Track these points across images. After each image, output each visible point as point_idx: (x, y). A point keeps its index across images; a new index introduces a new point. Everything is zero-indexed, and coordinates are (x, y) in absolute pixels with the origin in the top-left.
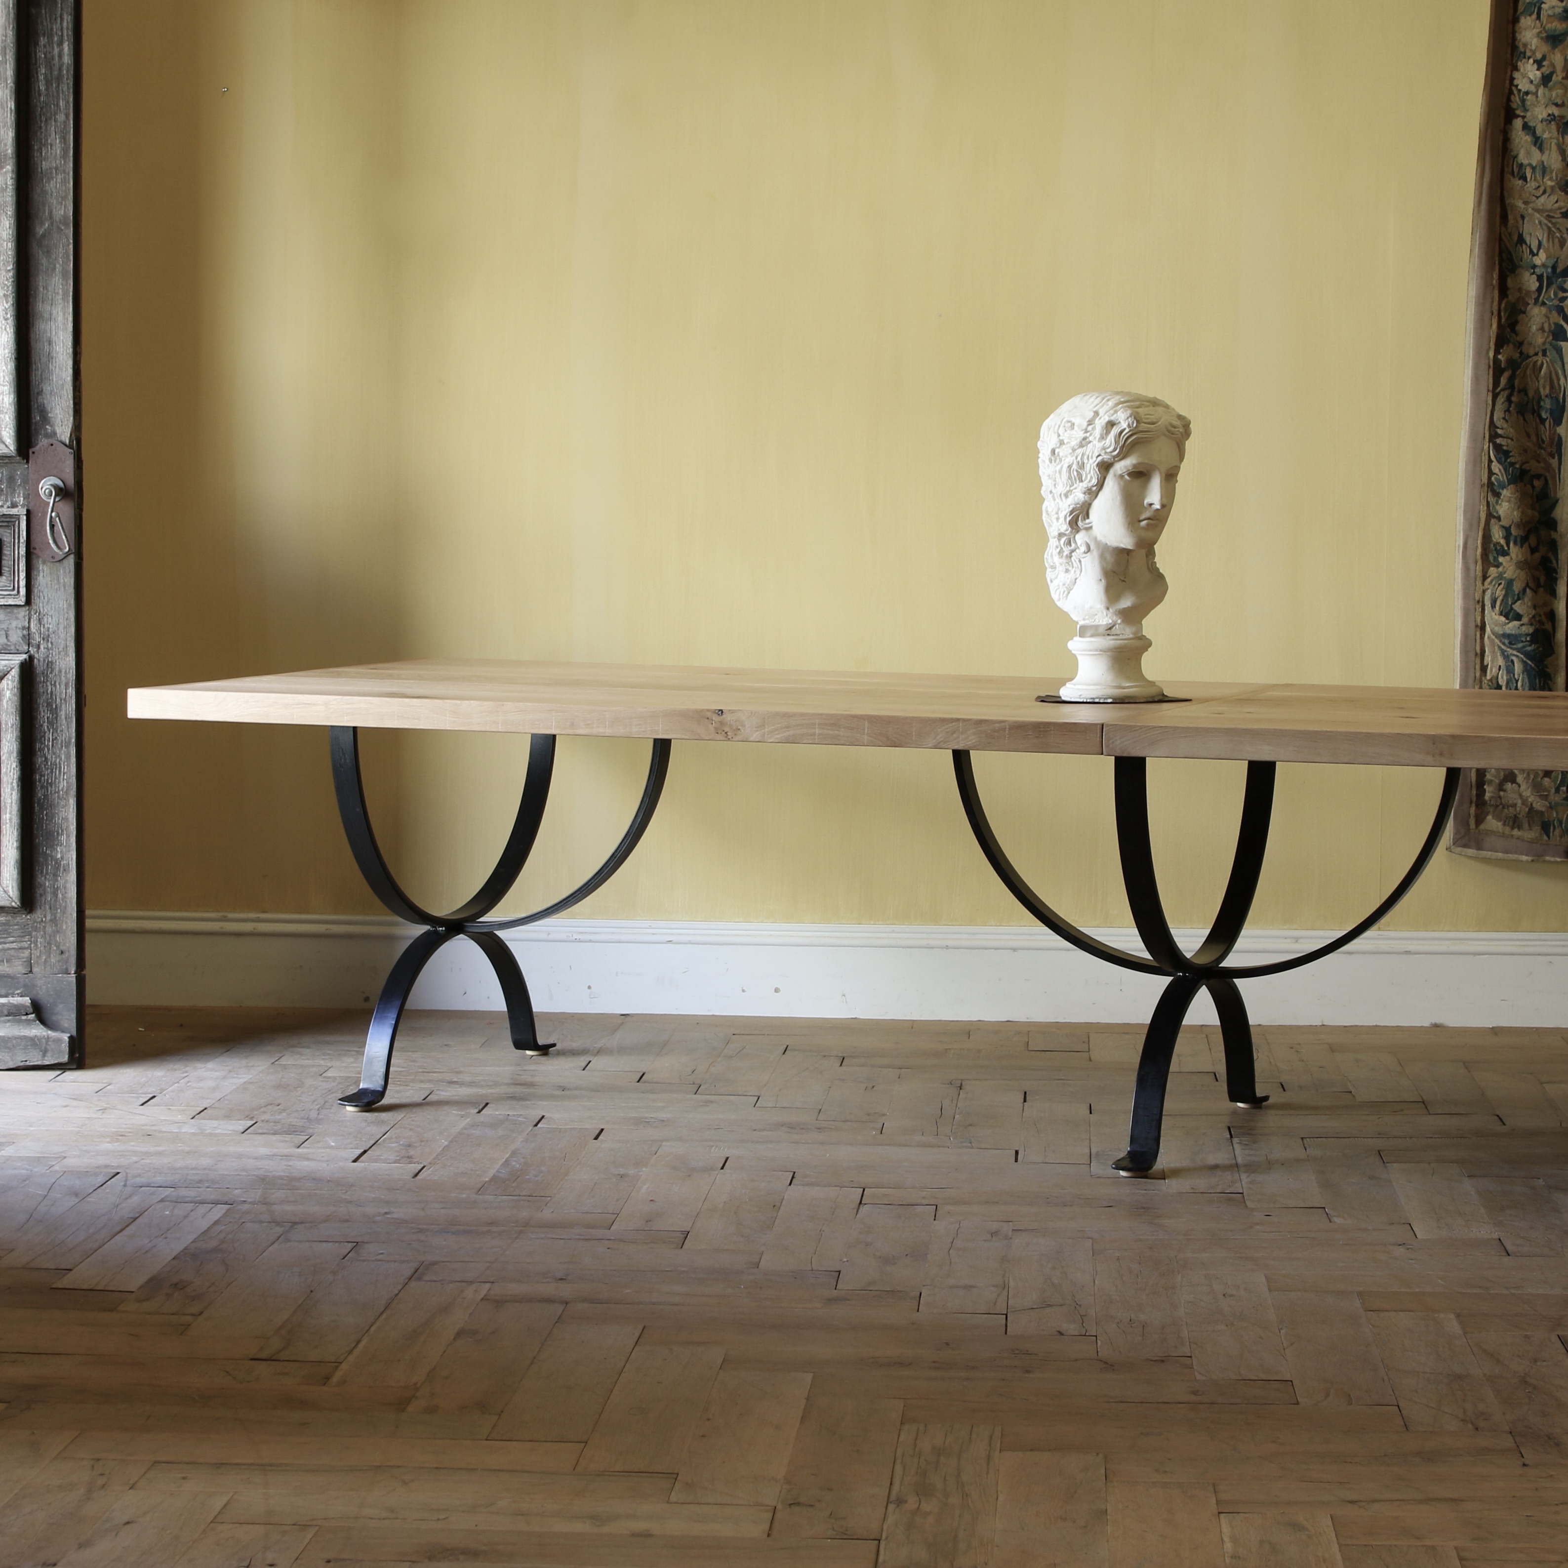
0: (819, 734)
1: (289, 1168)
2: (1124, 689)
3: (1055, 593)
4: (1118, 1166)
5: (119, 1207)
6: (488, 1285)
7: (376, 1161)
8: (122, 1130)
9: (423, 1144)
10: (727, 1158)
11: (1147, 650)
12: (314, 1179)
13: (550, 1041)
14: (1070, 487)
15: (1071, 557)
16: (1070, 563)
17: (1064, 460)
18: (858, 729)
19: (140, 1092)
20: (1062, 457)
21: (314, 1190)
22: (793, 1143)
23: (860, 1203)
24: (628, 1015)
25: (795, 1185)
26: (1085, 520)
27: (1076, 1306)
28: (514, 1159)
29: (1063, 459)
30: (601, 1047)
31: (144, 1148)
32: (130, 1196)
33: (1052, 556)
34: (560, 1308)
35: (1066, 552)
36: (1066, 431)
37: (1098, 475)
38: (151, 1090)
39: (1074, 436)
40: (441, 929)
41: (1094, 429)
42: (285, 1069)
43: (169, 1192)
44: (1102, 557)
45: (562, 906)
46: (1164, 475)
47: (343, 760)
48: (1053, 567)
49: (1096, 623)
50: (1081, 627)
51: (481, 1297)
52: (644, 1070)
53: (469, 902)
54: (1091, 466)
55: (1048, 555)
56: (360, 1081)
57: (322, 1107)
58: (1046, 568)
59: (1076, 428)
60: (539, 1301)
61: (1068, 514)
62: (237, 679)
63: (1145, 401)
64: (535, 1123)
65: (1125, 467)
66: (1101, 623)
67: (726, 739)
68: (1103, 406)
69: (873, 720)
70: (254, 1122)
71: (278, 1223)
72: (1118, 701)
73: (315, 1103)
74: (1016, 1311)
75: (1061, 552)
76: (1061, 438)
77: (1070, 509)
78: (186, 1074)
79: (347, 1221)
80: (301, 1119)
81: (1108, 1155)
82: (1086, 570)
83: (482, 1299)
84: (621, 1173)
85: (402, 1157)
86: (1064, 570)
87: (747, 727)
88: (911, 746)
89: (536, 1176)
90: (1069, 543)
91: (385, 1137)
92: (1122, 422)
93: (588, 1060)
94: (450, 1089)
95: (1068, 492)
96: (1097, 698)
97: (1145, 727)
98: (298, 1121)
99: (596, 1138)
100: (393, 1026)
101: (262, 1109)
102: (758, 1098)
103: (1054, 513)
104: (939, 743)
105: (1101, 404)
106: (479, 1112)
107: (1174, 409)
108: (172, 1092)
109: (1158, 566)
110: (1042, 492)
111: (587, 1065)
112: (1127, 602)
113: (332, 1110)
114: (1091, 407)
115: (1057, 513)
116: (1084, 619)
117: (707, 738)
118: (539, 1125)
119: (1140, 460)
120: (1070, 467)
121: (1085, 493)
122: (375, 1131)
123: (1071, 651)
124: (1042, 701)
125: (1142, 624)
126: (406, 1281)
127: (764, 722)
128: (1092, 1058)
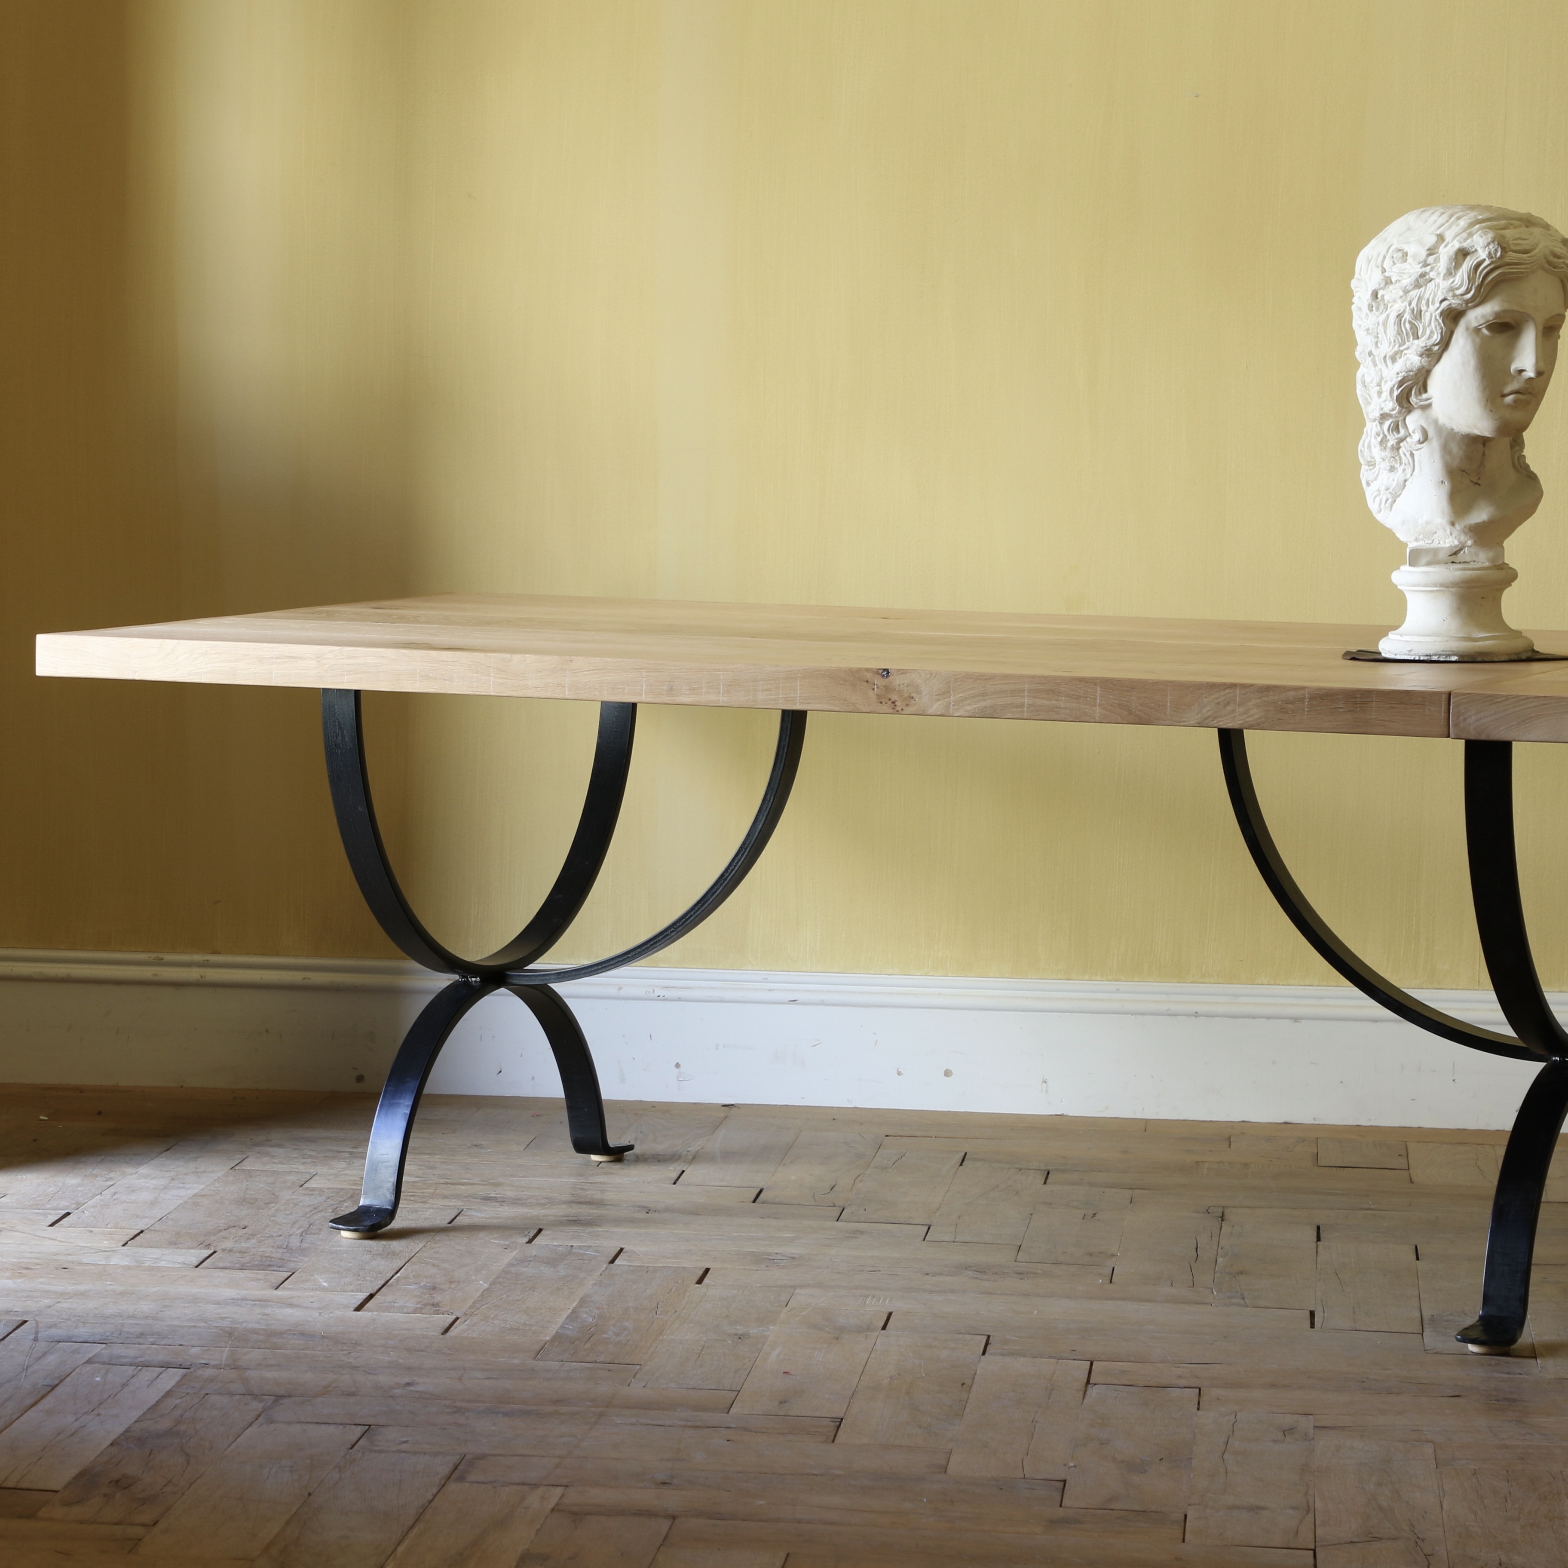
0: (1030, 705)
1: (265, 1317)
2: (1476, 641)
3: (1374, 501)
4: (1466, 1337)
5: (30, 1370)
6: (559, 1491)
7: (388, 1309)
8: (27, 1260)
9: (453, 1286)
10: (890, 1314)
11: (1510, 585)
12: (302, 1334)
13: (624, 1142)
14: (1400, 346)
15: (1398, 448)
16: (1397, 458)
17: (1391, 307)
18: (1086, 697)
19: (48, 1206)
20: (1388, 302)
21: (303, 1349)
22: (983, 1293)
23: (1088, 1382)
24: (732, 1105)
25: (991, 1354)
26: (1420, 394)
27: (1417, 1540)
28: (584, 1310)
29: (1390, 305)
30: (697, 1152)
31: (59, 1286)
32: (45, 1354)
33: (1369, 446)
34: (665, 1524)
35: (1392, 440)
36: (1394, 263)
37: (1442, 329)
38: (64, 1205)
39: (1406, 271)
40: (474, 979)
41: (1437, 260)
42: (251, 1176)
43: (99, 1350)
44: (1445, 449)
45: (647, 948)
46: (1541, 328)
47: (340, 737)
48: (1371, 464)
49: (1435, 545)
50: (1413, 551)
51: (551, 1506)
52: (761, 1185)
53: (512, 942)
54: (1431, 314)
55: (1363, 446)
56: (361, 1195)
57: (306, 1232)
58: (1361, 465)
59: (1410, 259)
60: (635, 1514)
61: (1396, 386)
62: (186, 621)
63: (1514, 219)
64: (610, 1259)
65: (1483, 316)
66: (1442, 545)
67: (893, 711)
68: (1450, 227)
69: (1108, 684)
70: (211, 1252)
71: (255, 1396)
72: (1466, 660)
73: (297, 1225)
74: (1329, 1545)
75: (1383, 442)
76: (1387, 274)
77: (1400, 379)
78: (111, 1183)
79: (353, 1394)
80: (278, 1248)
81: (1447, 1321)
82: (1421, 468)
83: (553, 1510)
84: (740, 1332)
85: (425, 1305)
86: (1388, 468)
87: (924, 694)
88: (1164, 723)
89: (617, 1335)
90: (1396, 428)
91: (398, 1275)
92: (1479, 249)
93: (681, 1167)
94: (486, 1208)
95: (1396, 353)
96: (1435, 655)
97: (1513, 697)
98: (274, 1250)
99: (700, 1281)
100: (408, 1117)
101: (222, 1234)
102: (929, 1228)
103: (1374, 384)
104: (1206, 719)
105: (1447, 224)
106: (530, 1241)
107: (1557, 231)
108: (92, 1207)
109: (1528, 461)
110: (1357, 354)
111: (679, 1177)
112: (1481, 515)
113: (321, 1237)
114: (1432, 229)
115: (1379, 385)
116: (1416, 540)
117: (865, 710)
118: (617, 1262)
119: (1506, 306)
120: (1400, 316)
121: (1421, 355)
122: (386, 1267)
123: (1396, 586)
124: (1354, 659)
125: (1503, 548)
126: (443, 1482)
127: (950, 687)
128: (1414, 1179)
